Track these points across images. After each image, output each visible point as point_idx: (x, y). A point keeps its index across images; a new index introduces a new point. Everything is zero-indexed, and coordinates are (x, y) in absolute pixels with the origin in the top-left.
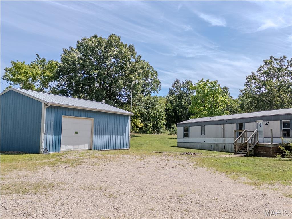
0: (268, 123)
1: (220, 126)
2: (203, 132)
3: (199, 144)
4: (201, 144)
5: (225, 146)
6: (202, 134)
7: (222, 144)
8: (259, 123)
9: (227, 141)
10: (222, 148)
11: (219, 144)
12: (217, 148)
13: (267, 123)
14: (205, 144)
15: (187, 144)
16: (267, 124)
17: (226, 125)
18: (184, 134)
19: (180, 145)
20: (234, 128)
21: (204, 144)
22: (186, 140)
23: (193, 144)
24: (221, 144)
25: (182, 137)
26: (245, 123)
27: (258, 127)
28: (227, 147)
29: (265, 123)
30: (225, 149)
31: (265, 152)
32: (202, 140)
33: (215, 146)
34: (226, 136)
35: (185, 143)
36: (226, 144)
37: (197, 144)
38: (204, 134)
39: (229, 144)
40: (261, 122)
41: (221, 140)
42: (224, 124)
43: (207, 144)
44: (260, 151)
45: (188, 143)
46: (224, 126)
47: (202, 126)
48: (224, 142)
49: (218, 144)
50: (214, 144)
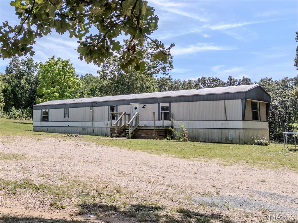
0: (145, 105)
1: (88, 109)
2: (67, 115)
4: (64, 128)
6: (65, 118)
7: (90, 128)
8: (134, 106)
9: (96, 124)
10: (90, 132)
12: (83, 132)
14: (69, 128)
15: (46, 128)
16: (143, 107)
18: (42, 118)
19: (36, 129)
20: (105, 111)
22: (45, 124)
25: (40, 121)
26: (118, 106)
27: (133, 110)
32: (66, 124)
34: (95, 120)
35: (43, 127)
36: (95, 128)
37: (59, 128)
41: (89, 124)
42: (93, 107)
46: (92, 109)
49: (85, 128)
50: (80, 128)
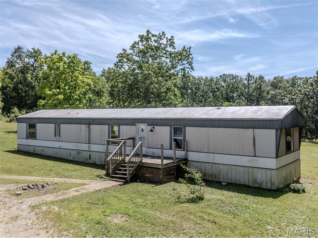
0: (154, 128)
1: (84, 127)
2: (57, 133)
3: (52, 149)
4: (54, 149)
5: (90, 155)
6: (55, 136)
7: (86, 152)
8: (140, 127)
9: (94, 148)
10: (86, 157)
11: (82, 151)
12: (78, 157)
13: (152, 129)
14: (61, 150)
15: (33, 147)
16: (151, 131)
17: (92, 127)
18: (28, 134)
19: (22, 148)
20: (104, 132)
21: (59, 149)
22: (31, 142)
23: (42, 148)
24: (84, 152)
25: (26, 138)
26: (121, 126)
27: (139, 133)
28: (94, 157)
29: (150, 128)
30: (90, 159)
31: (151, 175)
32: (56, 144)
33: (76, 155)
34: (91, 142)
35: (30, 147)
36: (92, 153)
37: (49, 149)
38: (60, 136)
39: (97, 153)
40: (143, 126)
41: (85, 147)
42: (90, 124)
43: (63, 150)
44: (145, 172)
45: (35, 147)
46: (89, 128)
47: (55, 124)
48: (89, 149)
49: (80, 151)
50: (74, 151)
